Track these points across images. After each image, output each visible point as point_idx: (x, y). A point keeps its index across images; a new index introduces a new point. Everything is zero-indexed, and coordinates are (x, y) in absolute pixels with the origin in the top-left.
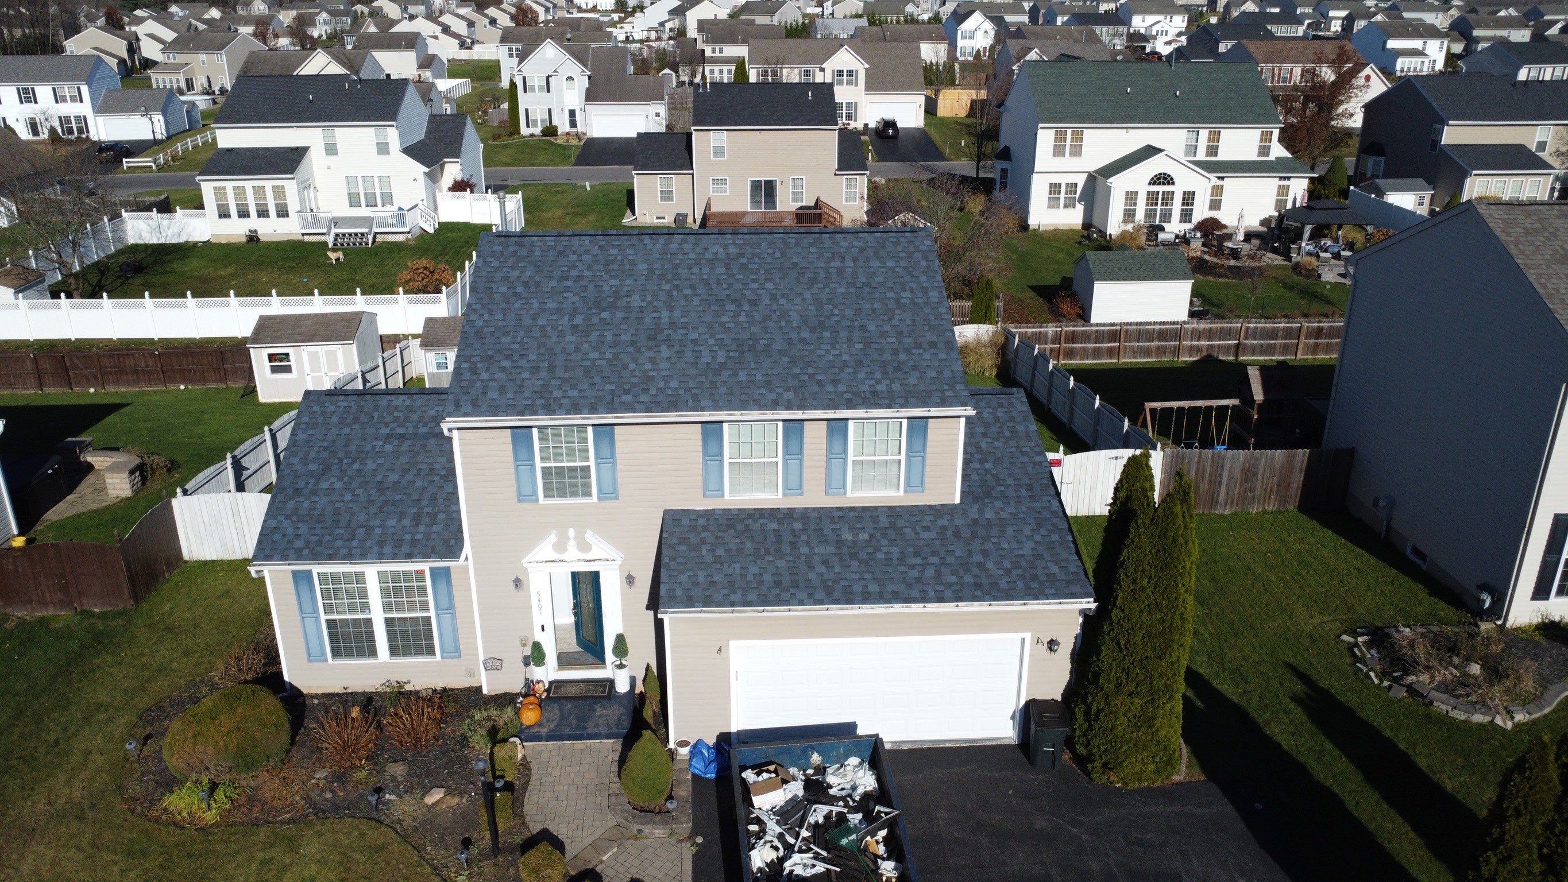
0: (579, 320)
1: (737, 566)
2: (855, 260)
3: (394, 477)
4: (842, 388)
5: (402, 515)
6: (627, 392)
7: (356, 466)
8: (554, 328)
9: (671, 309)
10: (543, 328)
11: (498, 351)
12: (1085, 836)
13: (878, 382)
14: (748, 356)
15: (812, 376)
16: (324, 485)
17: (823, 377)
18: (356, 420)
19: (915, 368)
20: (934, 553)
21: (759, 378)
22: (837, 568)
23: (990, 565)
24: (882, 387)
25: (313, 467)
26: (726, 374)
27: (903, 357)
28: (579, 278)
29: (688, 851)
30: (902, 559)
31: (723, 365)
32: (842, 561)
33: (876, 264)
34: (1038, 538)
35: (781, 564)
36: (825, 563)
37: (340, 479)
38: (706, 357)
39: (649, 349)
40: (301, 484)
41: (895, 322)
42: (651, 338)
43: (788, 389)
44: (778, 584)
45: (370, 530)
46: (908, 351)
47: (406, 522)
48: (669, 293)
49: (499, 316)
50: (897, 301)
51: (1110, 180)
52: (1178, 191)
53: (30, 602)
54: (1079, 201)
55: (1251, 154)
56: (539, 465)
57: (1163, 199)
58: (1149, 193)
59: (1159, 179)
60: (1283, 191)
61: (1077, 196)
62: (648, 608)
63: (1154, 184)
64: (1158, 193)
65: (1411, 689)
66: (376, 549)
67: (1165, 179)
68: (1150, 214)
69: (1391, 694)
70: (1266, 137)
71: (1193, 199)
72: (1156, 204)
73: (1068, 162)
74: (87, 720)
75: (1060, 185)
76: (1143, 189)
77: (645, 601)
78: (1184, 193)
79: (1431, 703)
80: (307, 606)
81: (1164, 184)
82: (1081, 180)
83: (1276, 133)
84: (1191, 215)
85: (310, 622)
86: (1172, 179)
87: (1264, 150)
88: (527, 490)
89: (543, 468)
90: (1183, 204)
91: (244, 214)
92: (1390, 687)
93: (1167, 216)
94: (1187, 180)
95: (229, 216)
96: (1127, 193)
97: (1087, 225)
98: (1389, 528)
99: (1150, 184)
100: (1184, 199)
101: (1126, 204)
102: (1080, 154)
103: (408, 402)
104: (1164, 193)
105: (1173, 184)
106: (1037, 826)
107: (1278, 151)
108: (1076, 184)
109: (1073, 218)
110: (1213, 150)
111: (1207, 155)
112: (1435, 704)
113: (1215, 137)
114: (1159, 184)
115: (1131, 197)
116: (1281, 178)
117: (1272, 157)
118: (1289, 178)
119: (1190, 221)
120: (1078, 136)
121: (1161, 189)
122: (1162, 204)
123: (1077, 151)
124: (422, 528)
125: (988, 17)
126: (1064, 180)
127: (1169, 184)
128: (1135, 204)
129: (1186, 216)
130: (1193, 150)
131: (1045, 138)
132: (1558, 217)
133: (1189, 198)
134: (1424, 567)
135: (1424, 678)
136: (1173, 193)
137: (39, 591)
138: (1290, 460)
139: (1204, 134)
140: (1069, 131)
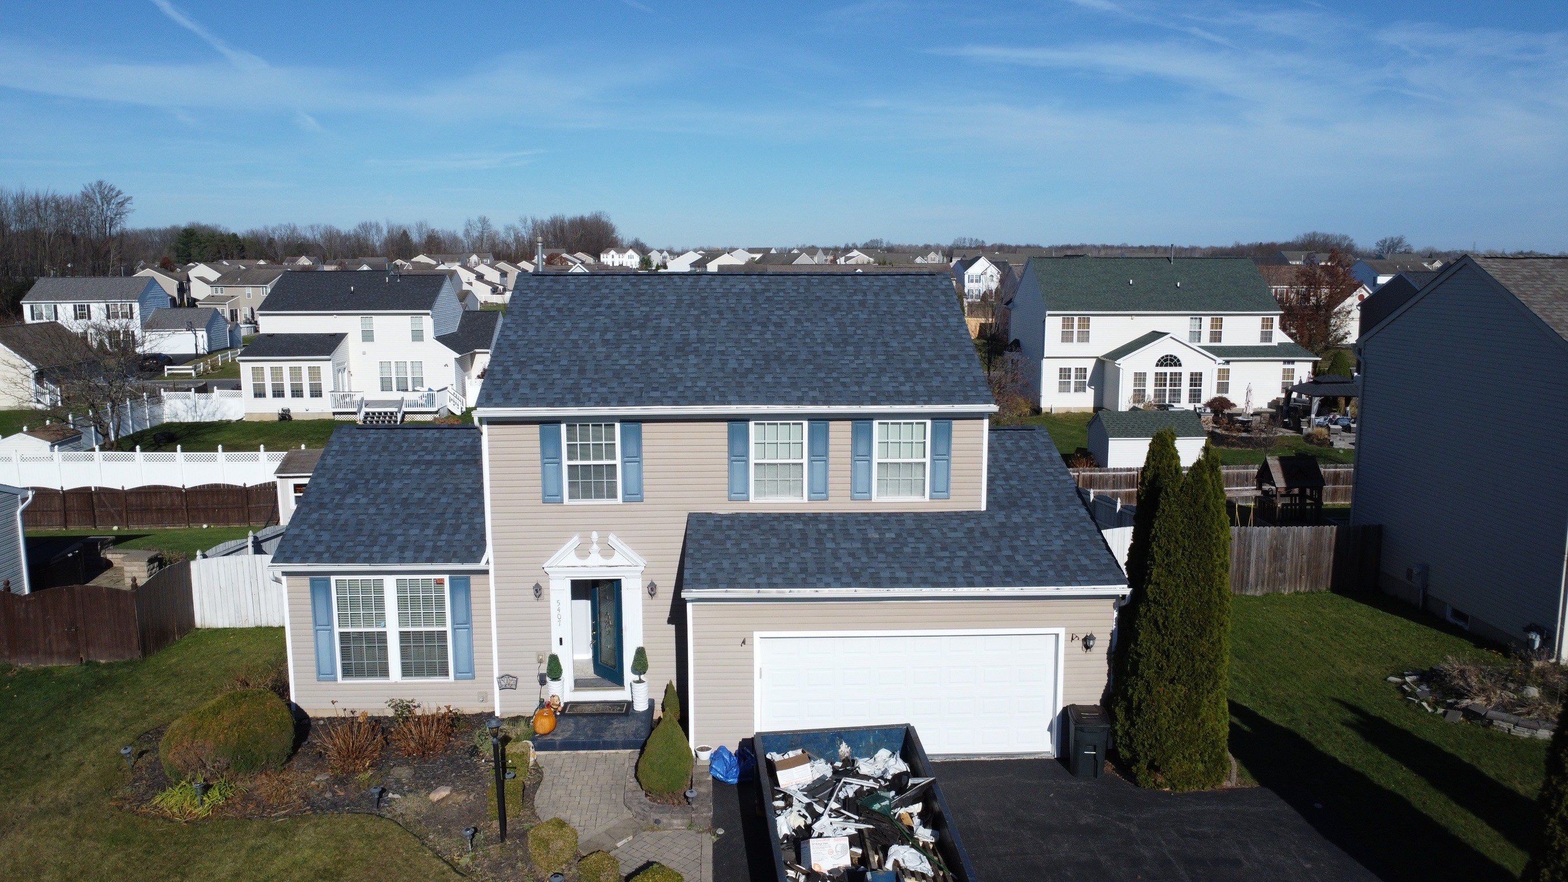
0: (609, 336)
1: (763, 557)
2: (876, 294)
3: (419, 495)
4: (865, 388)
5: (426, 525)
6: (656, 389)
7: (383, 485)
8: (585, 341)
9: (699, 329)
10: (575, 342)
11: (531, 358)
12: (1134, 830)
13: (902, 384)
14: (774, 364)
15: (836, 380)
16: (350, 500)
17: (847, 380)
18: (385, 449)
19: (937, 374)
20: (963, 548)
21: (784, 379)
22: (864, 559)
23: (1018, 558)
24: (906, 388)
25: (338, 486)
26: (751, 377)
27: (925, 366)
28: (609, 307)
29: (708, 842)
30: (930, 553)
31: (749, 371)
32: (868, 551)
33: (896, 298)
34: (1067, 537)
35: (807, 555)
36: (852, 555)
37: (365, 496)
38: (733, 364)
39: (678, 357)
40: (326, 500)
41: (917, 340)
42: (678, 349)
43: (813, 389)
44: (804, 570)
45: (392, 538)
46: (930, 362)
47: (429, 532)
48: (697, 317)
49: (532, 333)
50: (918, 325)
51: (1118, 362)
52: (1186, 372)
53: (36, 652)
54: (1089, 386)
55: (1254, 340)
56: (566, 462)
57: (1171, 380)
58: (1157, 374)
59: (1166, 360)
60: (1288, 374)
61: (1087, 380)
62: (670, 621)
63: (1161, 365)
64: (1166, 374)
65: (1468, 713)
66: (397, 553)
67: (1172, 360)
68: (1159, 394)
69: (1448, 719)
70: (1267, 324)
71: (1201, 380)
72: (1165, 385)
73: (1075, 348)
74: (82, 740)
75: (1070, 369)
76: (1151, 371)
77: (667, 615)
78: (1192, 374)
79: (1491, 722)
80: (322, 619)
81: (1171, 365)
82: (1090, 365)
83: (1276, 320)
84: (1200, 395)
85: (323, 635)
86: (1178, 361)
87: (1267, 336)
88: (552, 490)
89: (570, 466)
90: (1191, 385)
91: (278, 393)
92: (1445, 714)
93: (1176, 395)
94: (1192, 362)
95: (264, 396)
96: (1136, 374)
97: (1098, 408)
98: (1426, 597)
99: (1157, 365)
100: (1191, 380)
101: (1135, 385)
102: (1087, 340)
103: (437, 435)
104: (1171, 374)
105: (1180, 365)
106: (1083, 822)
107: (1279, 337)
108: (1085, 369)
109: (1084, 401)
110: (1216, 336)
111: (1211, 341)
112: (1495, 723)
113: (1217, 324)
114: (1166, 365)
115: (1140, 378)
116: (1285, 362)
117: (1275, 342)
118: (1293, 362)
119: (1199, 401)
120: (1085, 323)
121: (1169, 370)
122: (1171, 385)
123: (1084, 337)
124: (444, 537)
125: (993, 263)
126: (1073, 365)
127: (1176, 365)
128: (1144, 385)
129: (1195, 396)
130: (1197, 336)
131: (1053, 325)
132: (1553, 267)
133: (1196, 379)
134: (1467, 628)
135: (1479, 701)
136: (1180, 374)
137: (47, 641)
138: (1318, 537)
139: (1207, 321)
140: (1076, 319)
